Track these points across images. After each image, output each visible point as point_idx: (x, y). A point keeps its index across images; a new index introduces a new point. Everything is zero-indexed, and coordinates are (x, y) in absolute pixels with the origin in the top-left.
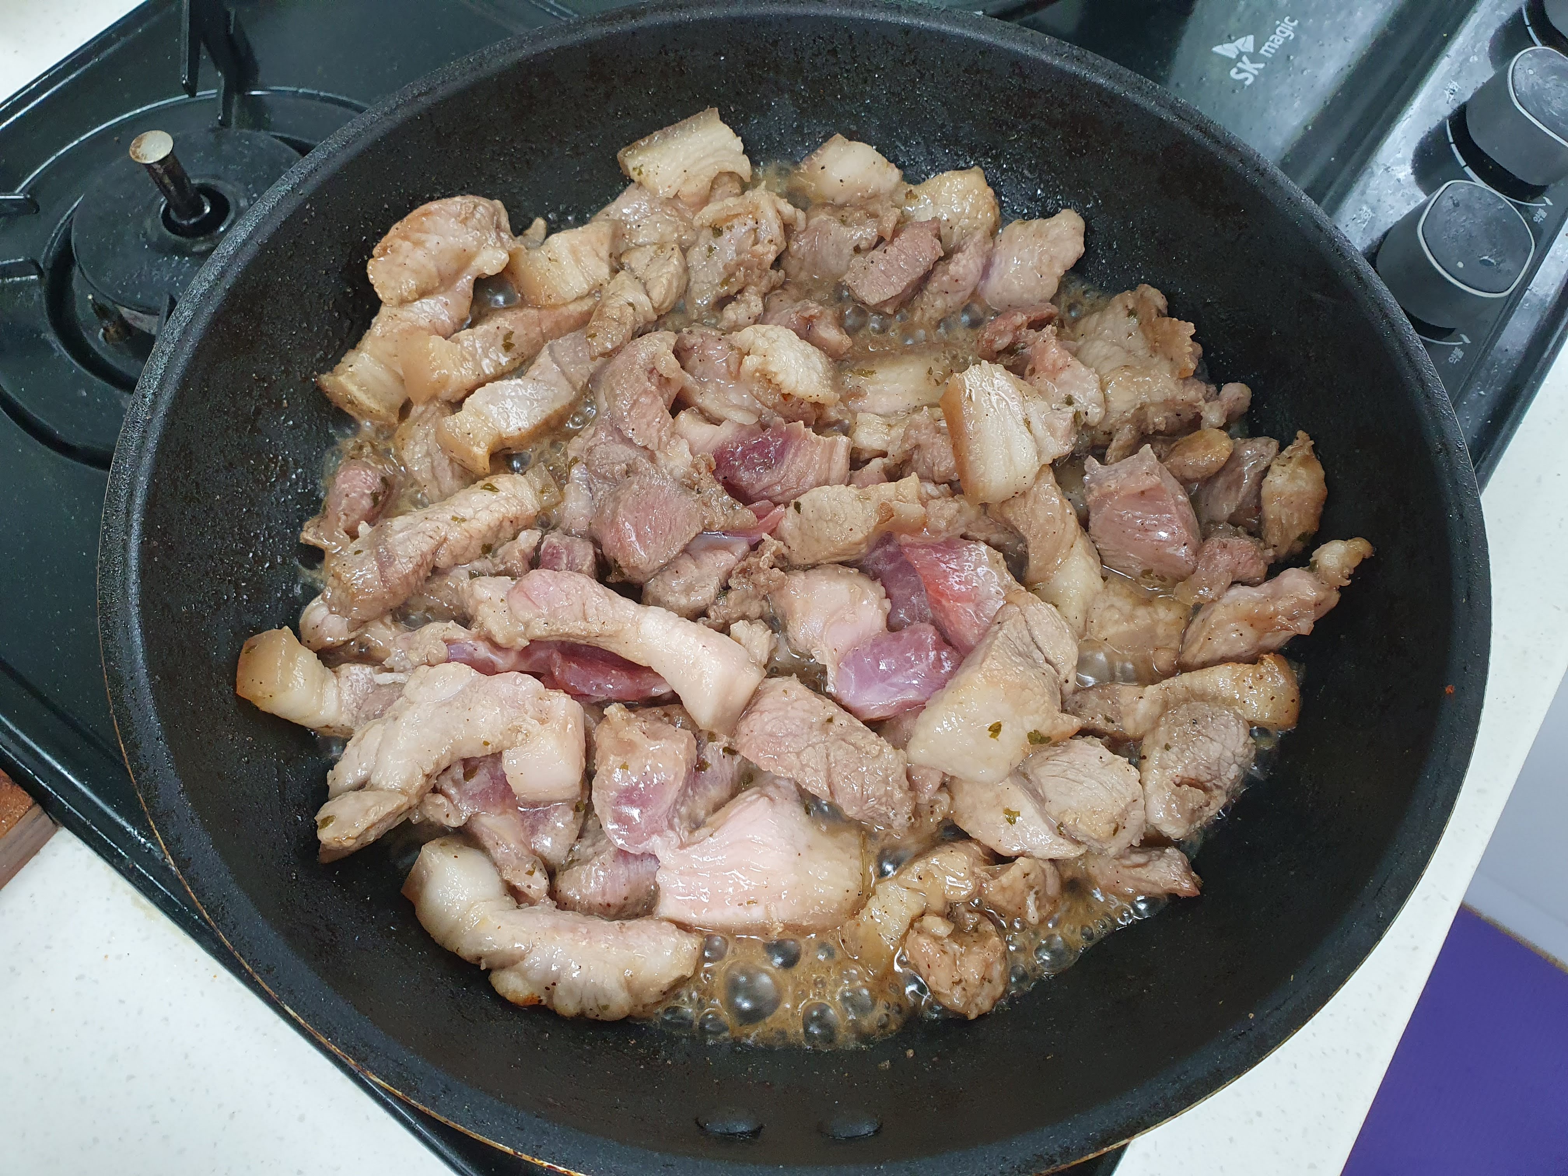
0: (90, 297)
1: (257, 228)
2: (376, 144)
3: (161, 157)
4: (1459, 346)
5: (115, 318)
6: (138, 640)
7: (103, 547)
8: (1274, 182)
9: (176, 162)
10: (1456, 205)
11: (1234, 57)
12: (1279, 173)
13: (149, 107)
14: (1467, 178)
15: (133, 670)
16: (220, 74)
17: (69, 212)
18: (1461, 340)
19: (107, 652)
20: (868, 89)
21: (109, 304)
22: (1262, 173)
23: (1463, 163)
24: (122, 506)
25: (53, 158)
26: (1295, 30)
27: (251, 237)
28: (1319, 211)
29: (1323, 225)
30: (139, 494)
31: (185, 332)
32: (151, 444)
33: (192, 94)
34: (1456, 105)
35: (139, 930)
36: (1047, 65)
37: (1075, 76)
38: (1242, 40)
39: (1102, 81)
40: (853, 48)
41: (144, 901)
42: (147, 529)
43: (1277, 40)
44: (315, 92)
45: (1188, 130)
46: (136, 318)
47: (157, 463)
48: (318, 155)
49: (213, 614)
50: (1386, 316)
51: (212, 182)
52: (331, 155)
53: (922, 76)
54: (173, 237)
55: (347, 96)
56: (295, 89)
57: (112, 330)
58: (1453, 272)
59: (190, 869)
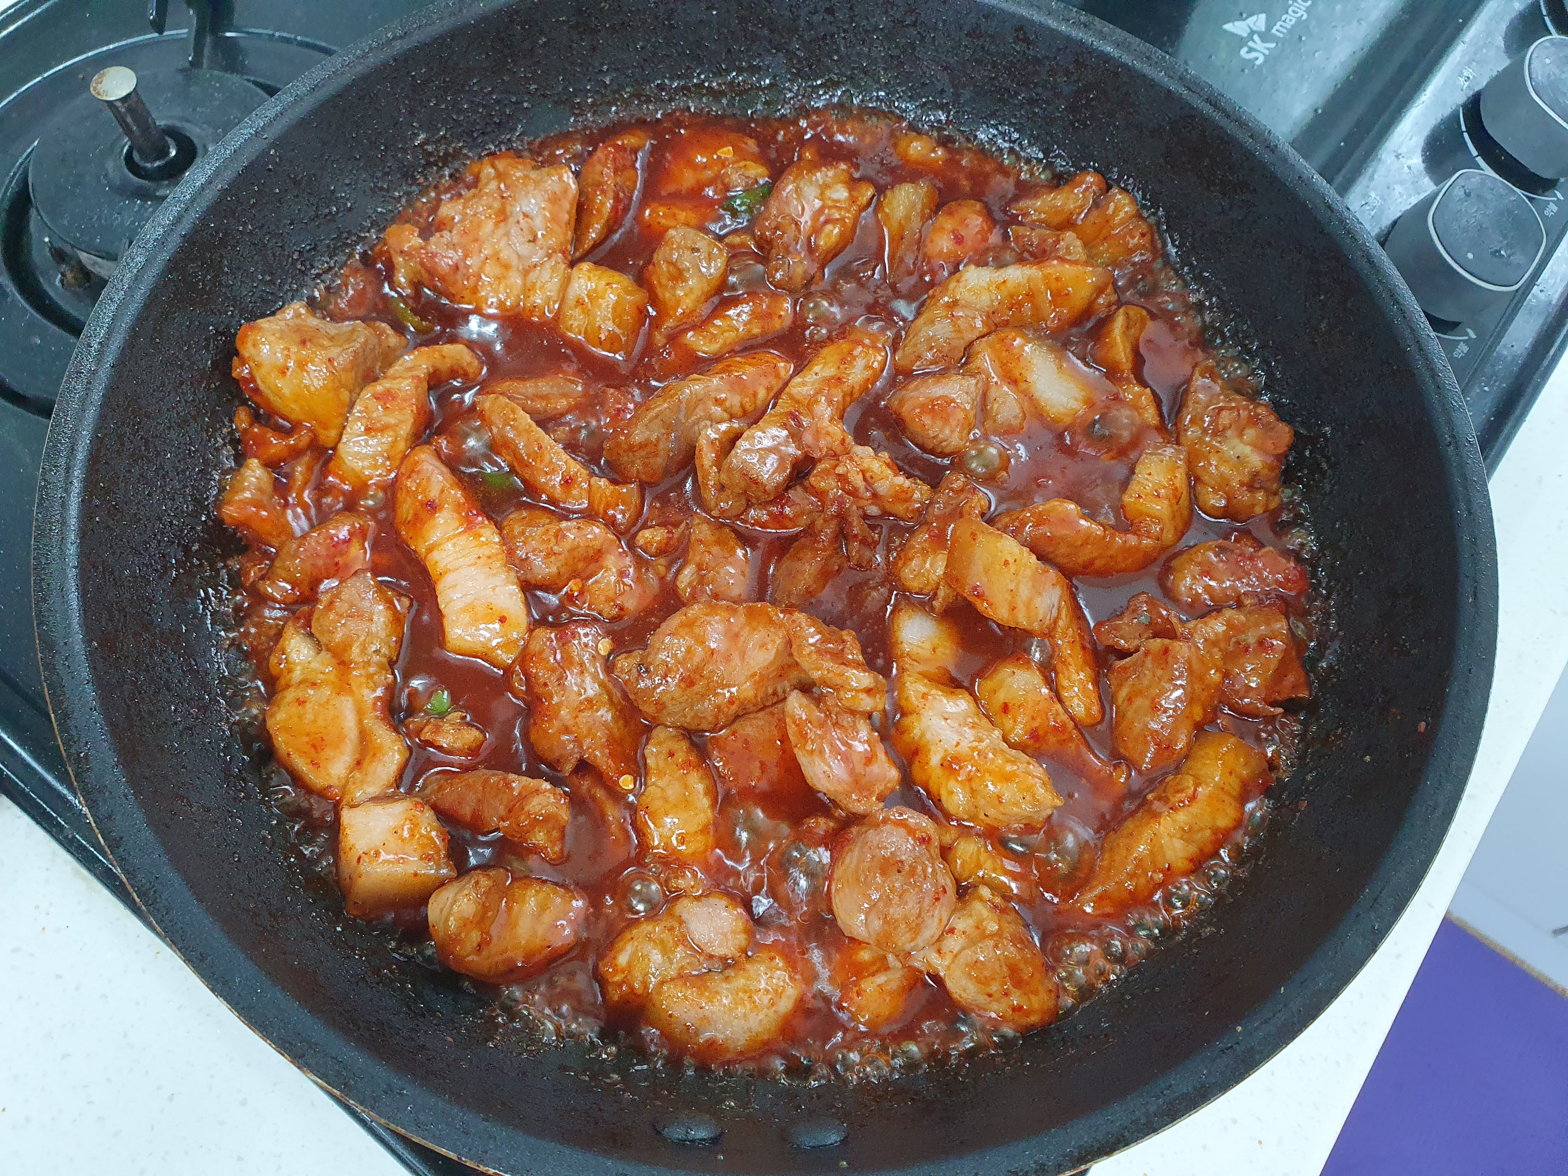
0: (47, 240)
1: (217, 172)
2: (348, 88)
3: (124, 94)
4: (1464, 341)
5: (73, 263)
6: (75, 604)
7: (40, 504)
8: (1284, 159)
9: (140, 101)
10: (1468, 195)
11: (1245, 35)
12: (1291, 151)
13: (116, 45)
14: (1478, 167)
15: (67, 635)
16: (191, 12)
17: (29, 150)
18: (1467, 334)
19: (39, 613)
20: (866, 50)
21: (68, 249)
22: (1272, 149)
23: (1474, 152)
24: (62, 461)
25: (15, 94)
26: (1308, 10)
27: (210, 182)
28: (1329, 191)
29: (1334, 206)
30: (80, 449)
31: (137, 279)
32: (96, 397)
33: (161, 32)
34: (1471, 93)
35: (79, 903)
36: (1053, 30)
37: (1081, 43)
38: (1254, 18)
39: (1109, 49)
40: (851, 8)
41: (85, 872)
42: (90, 486)
43: (1289, 20)
44: (293, 36)
45: (1198, 103)
46: (95, 263)
47: (102, 418)
48: (285, 98)
49: (160, 578)
50: (1397, 302)
51: (178, 124)
52: (299, 99)
53: (923, 38)
54: (136, 179)
55: (326, 41)
56: (271, 32)
57: (69, 275)
58: (1462, 263)
59: (121, 849)
